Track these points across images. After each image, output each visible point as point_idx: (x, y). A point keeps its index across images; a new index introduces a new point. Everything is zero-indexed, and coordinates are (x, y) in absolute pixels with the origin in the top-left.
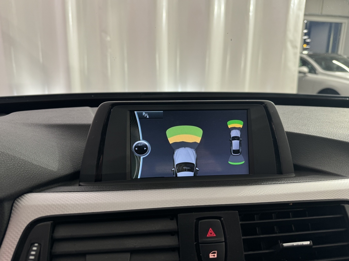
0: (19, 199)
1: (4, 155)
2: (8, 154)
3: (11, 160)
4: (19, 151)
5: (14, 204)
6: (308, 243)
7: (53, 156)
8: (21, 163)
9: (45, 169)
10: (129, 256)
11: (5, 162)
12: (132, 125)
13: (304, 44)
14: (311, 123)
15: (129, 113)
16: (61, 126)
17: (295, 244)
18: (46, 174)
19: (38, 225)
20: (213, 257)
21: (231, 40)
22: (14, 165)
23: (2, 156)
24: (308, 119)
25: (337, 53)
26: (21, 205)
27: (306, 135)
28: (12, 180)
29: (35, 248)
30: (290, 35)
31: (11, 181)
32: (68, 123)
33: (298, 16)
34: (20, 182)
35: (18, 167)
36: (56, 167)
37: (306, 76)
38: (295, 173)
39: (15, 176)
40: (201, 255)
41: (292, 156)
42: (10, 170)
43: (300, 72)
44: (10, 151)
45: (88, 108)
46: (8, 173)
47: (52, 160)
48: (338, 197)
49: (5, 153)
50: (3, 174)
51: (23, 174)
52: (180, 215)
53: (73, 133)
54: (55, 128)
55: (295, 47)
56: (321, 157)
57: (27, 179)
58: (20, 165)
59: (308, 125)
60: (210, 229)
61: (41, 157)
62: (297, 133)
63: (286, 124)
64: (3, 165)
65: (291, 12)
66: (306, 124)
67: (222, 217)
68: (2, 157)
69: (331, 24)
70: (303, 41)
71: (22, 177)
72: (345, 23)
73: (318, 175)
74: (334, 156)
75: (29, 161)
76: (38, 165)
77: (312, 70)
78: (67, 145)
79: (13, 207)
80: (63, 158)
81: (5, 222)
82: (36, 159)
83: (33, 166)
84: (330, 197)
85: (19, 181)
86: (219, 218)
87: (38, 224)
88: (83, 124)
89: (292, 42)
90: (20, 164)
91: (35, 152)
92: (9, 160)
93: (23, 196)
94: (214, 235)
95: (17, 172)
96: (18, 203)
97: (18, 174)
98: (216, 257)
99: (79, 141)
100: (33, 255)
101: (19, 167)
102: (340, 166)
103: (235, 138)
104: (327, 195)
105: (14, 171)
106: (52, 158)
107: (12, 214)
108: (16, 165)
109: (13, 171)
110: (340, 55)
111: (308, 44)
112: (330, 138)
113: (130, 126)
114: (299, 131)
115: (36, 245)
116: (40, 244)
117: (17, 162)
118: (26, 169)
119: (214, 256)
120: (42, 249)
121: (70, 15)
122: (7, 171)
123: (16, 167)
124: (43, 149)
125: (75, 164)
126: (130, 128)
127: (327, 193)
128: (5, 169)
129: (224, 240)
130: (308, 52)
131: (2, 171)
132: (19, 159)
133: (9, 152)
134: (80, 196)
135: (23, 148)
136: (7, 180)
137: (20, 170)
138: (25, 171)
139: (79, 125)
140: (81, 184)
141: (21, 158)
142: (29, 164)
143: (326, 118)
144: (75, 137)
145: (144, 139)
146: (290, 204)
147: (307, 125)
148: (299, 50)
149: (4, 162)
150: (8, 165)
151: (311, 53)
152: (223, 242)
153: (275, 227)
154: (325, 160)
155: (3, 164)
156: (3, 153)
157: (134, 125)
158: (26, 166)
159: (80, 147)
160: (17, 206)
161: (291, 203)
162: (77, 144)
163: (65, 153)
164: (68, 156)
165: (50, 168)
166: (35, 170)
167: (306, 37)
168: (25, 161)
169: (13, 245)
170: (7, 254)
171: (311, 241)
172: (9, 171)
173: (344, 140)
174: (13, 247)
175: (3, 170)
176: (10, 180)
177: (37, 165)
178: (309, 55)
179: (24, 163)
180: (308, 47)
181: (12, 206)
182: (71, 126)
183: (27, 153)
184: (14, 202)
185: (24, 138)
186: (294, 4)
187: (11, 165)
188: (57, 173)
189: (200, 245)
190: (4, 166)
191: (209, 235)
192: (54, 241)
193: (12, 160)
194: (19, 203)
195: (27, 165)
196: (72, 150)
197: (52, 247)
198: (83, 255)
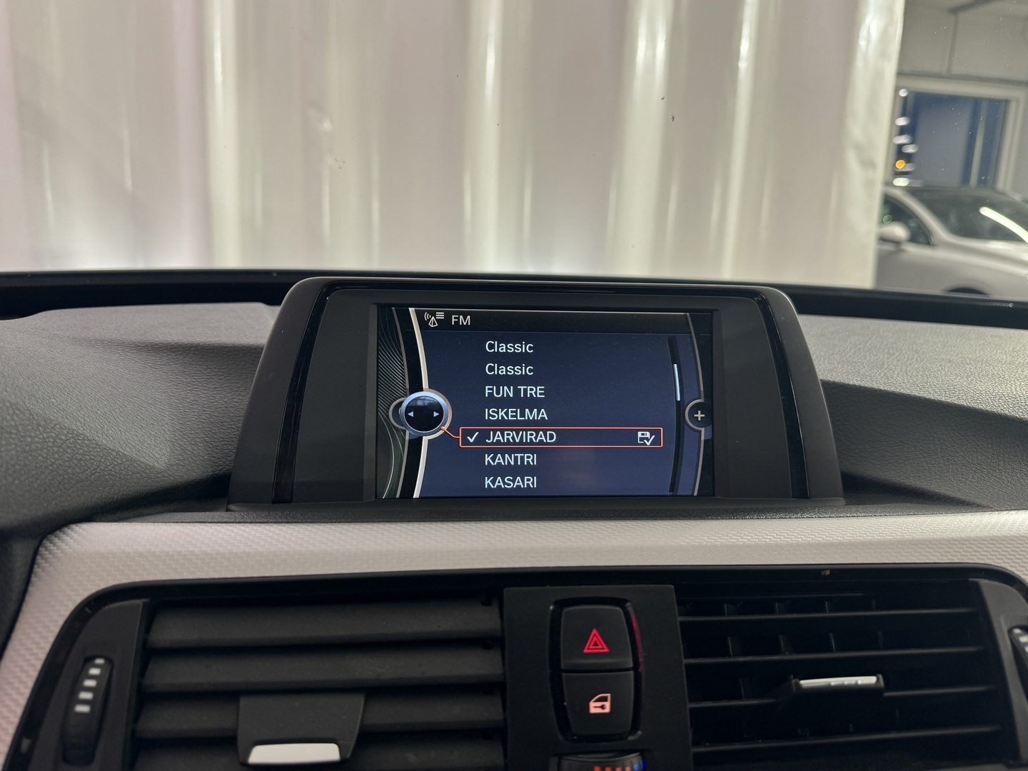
0: (56, 536)
1: (17, 412)
2: (29, 411)
3: (35, 428)
4: (59, 406)
5: (41, 549)
6: (870, 680)
7: (155, 427)
8: (63, 437)
9: (132, 460)
10: (363, 702)
11: (20, 432)
12: (384, 346)
13: (897, 159)
14: (899, 360)
15: (376, 311)
16: (179, 349)
17: (834, 681)
18: (133, 473)
19: (107, 607)
20: (599, 711)
21: (673, 118)
22: (43, 442)
23: (13, 415)
24: (891, 351)
25: (993, 188)
26: (59, 552)
27: (881, 390)
28: (38, 481)
29: (95, 671)
30: (856, 130)
31: (35, 485)
32: (202, 340)
33: (878, 76)
34: (61, 490)
35: (55, 449)
36: (163, 457)
37: (902, 251)
38: (845, 497)
39: (47, 472)
40: (565, 704)
41: (838, 451)
42: (33, 454)
43: (883, 239)
44: (34, 402)
45: (259, 307)
46: (27, 463)
47: (153, 439)
48: (962, 557)
49: (20, 408)
50: (13, 462)
51: (69, 467)
52: (509, 592)
53: (215, 370)
54: (164, 353)
55: (868, 164)
56: (921, 454)
57: (81, 482)
58: (62, 444)
59: (889, 365)
60: (591, 631)
61: (120, 428)
62: (855, 385)
63: (824, 362)
64: (13, 439)
65: (859, 63)
66: (884, 364)
67: (626, 601)
68: (12, 418)
69: (976, 102)
70: (893, 151)
71: (66, 476)
72: (1018, 101)
73: (911, 502)
74: (957, 452)
75: (88, 435)
76: (111, 447)
77: (921, 235)
78: (196, 401)
79: (38, 557)
80: (184, 434)
81: (15, 597)
82: (106, 432)
83: (99, 450)
84: (940, 557)
85: (58, 486)
86: (620, 602)
87: (108, 604)
88: (244, 346)
89: (859, 148)
90: (60, 439)
91: (106, 413)
92: (30, 427)
93: (66, 529)
94: (603, 649)
95: (53, 461)
96: (51, 547)
97: (55, 466)
98: (607, 710)
99: (230, 393)
100: (88, 689)
101: (57, 447)
102: (974, 478)
104: (931, 550)
105: (43, 457)
106: (153, 433)
107: (33, 575)
108: (50, 442)
109: (40, 458)
110: (1003, 194)
111: (908, 158)
112: (948, 401)
113: (378, 350)
114: (861, 381)
115: (100, 661)
116: (109, 660)
117: (53, 435)
118: (77, 455)
119: (603, 707)
120: (115, 673)
121: (218, 55)
122: (25, 454)
123: (50, 446)
124: (128, 406)
125: (217, 453)
126: (378, 354)
127: (930, 546)
128: (18, 449)
129: (631, 665)
130: (910, 183)
131: (10, 454)
132: (58, 426)
133: (32, 406)
134: (228, 533)
135: (71, 399)
136: (22, 479)
137: (60, 456)
138: (76, 462)
139: (231, 347)
140: (232, 507)
141: (66, 425)
142: (86, 442)
143: (941, 350)
144: (220, 379)
146: (823, 573)
147: (885, 366)
148: (880, 174)
149: (18, 430)
150: (29, 440)
151: (918, 184)
152: (628, 669)
153: (781, 637)
154: (934, 462)
155: (13, 436)
156: (14, 407)
157: (388, 346)
158: (78, 446)
159: (231, 407)
160: (50, 553)
161: (827, 569)
162: (226, 400)
163: (189, 423)
164: (198, 431)
165: (147, 458)
166: (103, 460)
167: (903, 140)
168: (75, 432)
169: (33, 662)
170: (17, 685)
171: (880, 676)
172: (31, 455)
173: (988, 408)
174: (34, 666)
175: (13, 453)
176: (31, 479)
177: (110, 449)
178: (911, 191)
179: (73, 438)
180: (909, 168)
181: (36, 553)
182: (209, 349)
183: (83, 413)
184: (40, 544)
185: (75, 375)
186: (868, 40)
187: (37, 439)
188: (167, 475)
189: (564, 674)
190: (16, 442)
191: (589, 649)
192: (149, 654)
193: (40, 428)
194: (55, 545)
195: (80, 446)
196: (209, 414)
197: (143, 670)
198: (230, 695)
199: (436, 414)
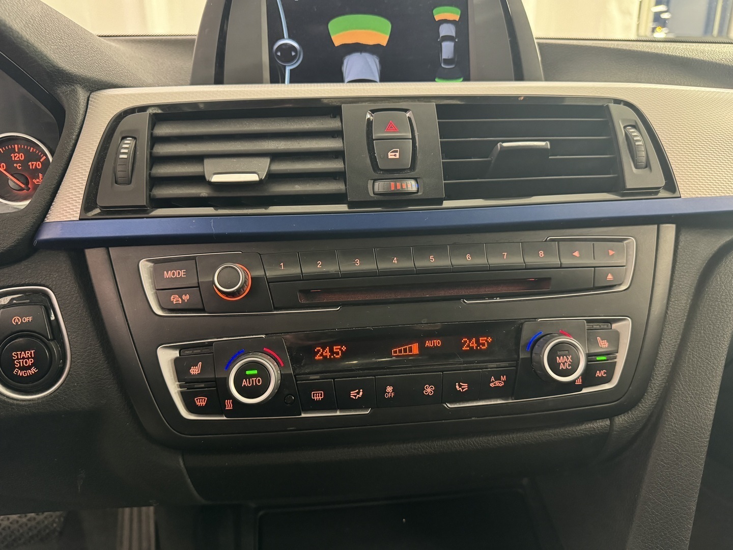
6: (542, 144)
17: (521, 144)
20: (394, 157)
26: (101, 95)
40: (375, 155)
48: (601, 94)
52: (344, 106)
60: (390, 122)
67: (408, 110)
79: (91, 98)
81: (78, 126)
84: (588, 93)
86: (405, 110)
94: (395, 129)
98: (398, 157)
103: (447, 38)
107: (89, 105)
115: (129, 139)
116: (134, 139)
119: (395, 155)
127: (583, 89)
129: (411, 137)
145: (290, 37)
146: (519, 99)
152: (409, 139)
160: (97, 96)
161: (521, 97)
171: (548, 142)
189: (374, 141)
191: (388, 130)
192: (155, 140)
197: (152, 147)
198: (199, 158)
199: (293, 54)
